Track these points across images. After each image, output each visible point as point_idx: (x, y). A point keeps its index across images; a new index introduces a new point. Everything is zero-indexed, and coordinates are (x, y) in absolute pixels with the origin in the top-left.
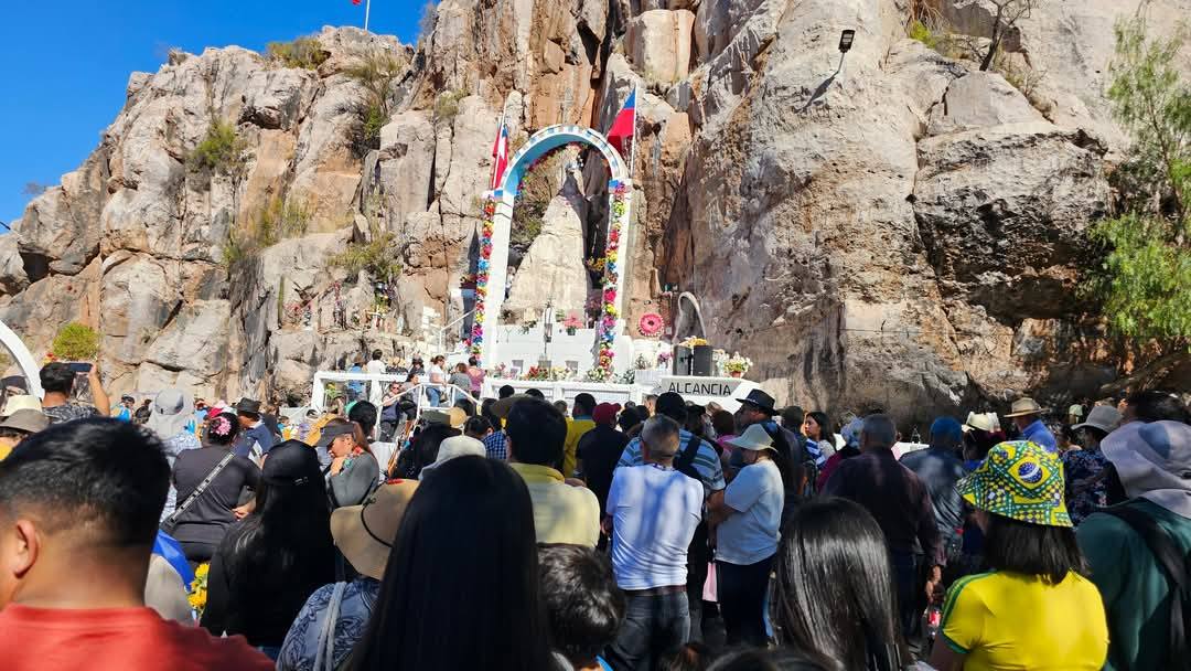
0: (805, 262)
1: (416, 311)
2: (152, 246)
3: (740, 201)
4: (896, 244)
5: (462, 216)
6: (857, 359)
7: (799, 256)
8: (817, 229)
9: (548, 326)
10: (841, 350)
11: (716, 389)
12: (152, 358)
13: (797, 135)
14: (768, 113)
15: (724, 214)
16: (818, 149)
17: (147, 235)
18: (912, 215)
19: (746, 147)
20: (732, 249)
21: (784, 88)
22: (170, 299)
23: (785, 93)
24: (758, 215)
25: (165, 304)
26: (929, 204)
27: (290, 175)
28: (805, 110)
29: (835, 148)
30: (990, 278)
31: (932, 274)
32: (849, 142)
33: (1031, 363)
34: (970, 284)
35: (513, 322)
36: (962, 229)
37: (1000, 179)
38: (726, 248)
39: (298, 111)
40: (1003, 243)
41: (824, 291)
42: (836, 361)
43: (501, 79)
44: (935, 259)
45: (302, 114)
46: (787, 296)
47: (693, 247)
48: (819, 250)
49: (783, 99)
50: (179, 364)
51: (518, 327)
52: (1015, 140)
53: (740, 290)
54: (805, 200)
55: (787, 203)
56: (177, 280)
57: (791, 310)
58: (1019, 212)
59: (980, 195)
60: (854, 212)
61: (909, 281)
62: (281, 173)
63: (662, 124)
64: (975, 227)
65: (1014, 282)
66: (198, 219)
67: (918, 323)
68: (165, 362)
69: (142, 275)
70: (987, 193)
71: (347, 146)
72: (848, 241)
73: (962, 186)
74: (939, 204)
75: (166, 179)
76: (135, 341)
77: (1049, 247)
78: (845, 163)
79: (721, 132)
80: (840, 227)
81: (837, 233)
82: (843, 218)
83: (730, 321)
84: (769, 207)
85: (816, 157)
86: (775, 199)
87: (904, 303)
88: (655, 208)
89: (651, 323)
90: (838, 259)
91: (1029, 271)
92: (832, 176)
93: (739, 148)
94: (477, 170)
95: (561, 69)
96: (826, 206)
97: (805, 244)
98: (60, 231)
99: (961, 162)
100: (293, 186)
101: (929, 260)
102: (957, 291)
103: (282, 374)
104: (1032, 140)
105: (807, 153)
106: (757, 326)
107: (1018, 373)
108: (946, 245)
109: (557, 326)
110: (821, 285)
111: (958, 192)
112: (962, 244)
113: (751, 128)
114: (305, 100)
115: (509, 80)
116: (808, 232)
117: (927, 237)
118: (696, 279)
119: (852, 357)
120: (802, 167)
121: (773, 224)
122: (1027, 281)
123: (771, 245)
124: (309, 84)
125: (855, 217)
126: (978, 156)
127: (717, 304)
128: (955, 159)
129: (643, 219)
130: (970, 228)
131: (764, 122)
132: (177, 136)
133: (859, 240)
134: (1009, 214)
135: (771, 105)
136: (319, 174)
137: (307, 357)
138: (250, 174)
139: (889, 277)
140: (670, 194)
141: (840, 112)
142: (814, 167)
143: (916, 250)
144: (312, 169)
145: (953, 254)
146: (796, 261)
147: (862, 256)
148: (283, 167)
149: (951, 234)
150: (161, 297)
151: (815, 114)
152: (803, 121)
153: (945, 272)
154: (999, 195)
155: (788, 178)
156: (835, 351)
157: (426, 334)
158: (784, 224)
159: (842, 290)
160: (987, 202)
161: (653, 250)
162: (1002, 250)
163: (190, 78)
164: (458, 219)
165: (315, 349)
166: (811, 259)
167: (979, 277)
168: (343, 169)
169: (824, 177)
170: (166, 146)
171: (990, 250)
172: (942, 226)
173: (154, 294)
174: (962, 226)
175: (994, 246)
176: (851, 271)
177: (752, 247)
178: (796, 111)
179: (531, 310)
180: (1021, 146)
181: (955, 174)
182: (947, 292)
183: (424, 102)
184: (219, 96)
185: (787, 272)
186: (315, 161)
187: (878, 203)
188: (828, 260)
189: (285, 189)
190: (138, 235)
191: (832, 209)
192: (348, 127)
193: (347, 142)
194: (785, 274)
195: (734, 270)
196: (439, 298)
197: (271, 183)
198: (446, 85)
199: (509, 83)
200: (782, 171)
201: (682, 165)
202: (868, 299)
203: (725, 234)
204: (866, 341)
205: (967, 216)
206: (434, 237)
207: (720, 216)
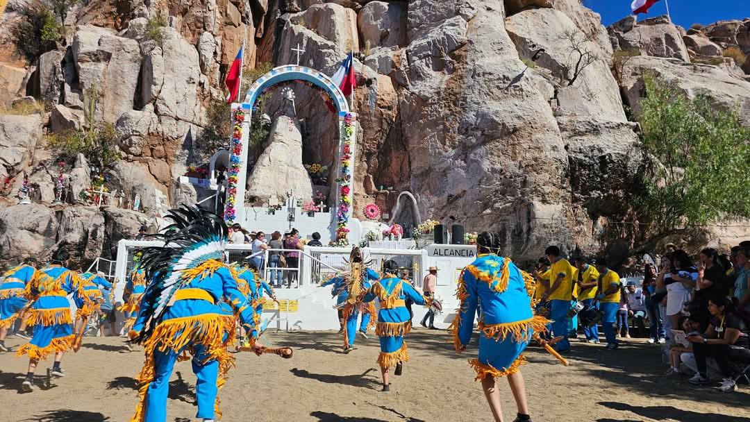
0: (511, 178)
1: (149, 192)
3: (458, 138)
4: (560, 171)
5: (177, 119)
6: (538, 235)
7: (507, 173)
8: (520, 159)
9: (292, 210)
10: (530, 230)
11: (464, 253)
13: (502, 102)
14: (479, 87)
15: (444, 144)
16: (520, 113)
18: (567, 157)
19: (462, 105)
20: (449, 167)
21: (490, 74)
23: (491, 77)
24: (474, 147)
26: (575, 152)
28: (507, 89)
29: (530, 114)
30: (595, 194)
31: (570, 190)
32: (536, 112)
33: (601, 238)
34: (586, 196)
35: (260, 204)
36: (589, 167)
37: (607, 143)
38: (444, 166)
40: (606, 176)
41: (520, 195)
42: (525, 236)
43: (192, 20)
44: (574, 182)
46: (495, 197)
47: (410, 163)
48: (521, 171)
49: (490, 80)
51: (265, 209)
52: (611, 125)
53: (455, 192)
54: (511, 141)
55: (498, 142)
57: (497, 205)
58: (616, 161)
59: (600, 150)
60: (542, 151)
61: (562, 192)
63: (373, 80)
64: (596, 167)
65: (604, 196)
67: (566, 216)
70: (604, 150)
71: (14, 42)
72: (540, 167)
73: (592, 145)
74: (581, 152)
77: (622, 180)
78: (536, 123)
79: (438, 93)
80: (536, 159)
81: (534, 162)
82: (536, 155)
83: (444, 211)
84: (484, 143)
85: (519, 117)
86: (487, 139)
87: (561, 204)
88: (371, 134)
89: (372, 211)
90: (532, 177)
91: (611, 192)
92: (529, 130)
93: (455, 105)
94: (187, 86)
95: (239, 25)
96: (525, 146)
97: (512, 166)
99: (586, 132)
101: (570, 182)
102: (580, 200)
103: (16, 244)
104: (618, 126)
105: (513, 114)
106: (469, 215)
107: (597, 244)
108: (581, 175)
109: (298, 210)
110: (519, 191)
111: (590, 147)
112: (588, 175)
113: (465, 94)
115: (200, 22)
116: (513, 160)
117: (573, 169)
118: (412, 183)
119: (535, 233)
120: (511, 122)
121: (487, 153)
122: (610, 196)
123: (486, 165)
125: (543, 154)
126: (595, 130)
127: (434, 199)
128: (583, 129)
129: (361, 140)
130: (593, 167)
131: (476, 92)
133: (545, 168)
134: (612, 162)
135: (481, 82)
137: (42, 228)
139: (554, 189)
140: (385, 126)
141: (529, 94)
142: (519, 123)
143: (566, 176)
145: (583, 180)
146: (505, 177)
147: (545, 176)
149: (585, 169)
151: (513, 92)
152: (505, 95)
153: (577, 189)
154: (608, 151)
155: (500, 127)
156: (525, 231)
157: (161, 211)
158: (496, 153)
159: (531, 195)
160: (603, 154)
161: (368, 162)
162: (605, 180)
164: (175, 121)
165: (51, 221)
166: (515, 176)
167: (590, 192)
168: (8, 61)
169: (525, 130)
171: (599, 180)
172: (582, 164)
174: (591, 165)
175: (601, 177)
176: (539, 185)
177: (468, 166)
178: (500, 89)
179: (275, 197)
180: (613, 128)
181: (584, 138)
182: (575, 200)
183: (104, 21)
185: (498, 183)
187: (554, 148)
188: (526, 177)
191: (529, 148)
192: (17, 25)
193: (13, 38)
194: (497, 184)
195: (450, 180)
196: (164, 183)
198: (136, 12)
199: (199, 25)
200: (497, 123)
201: (395, 108)
202: (544, 201)
203: (444, 157)
204: (544, 225)
205: (594, 160)
206: (155, 133)
207: (439, 145)
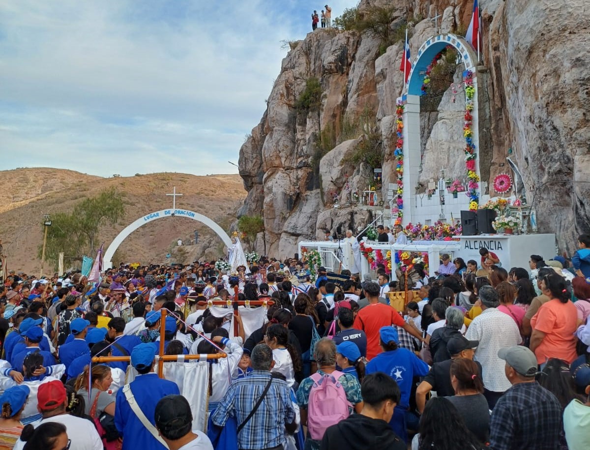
0: (541, 126)
2: (283, 163)
7: (536, 121)
9: (442, 192)
10: (582, 204)
11: (492, 246)
12: (285, 230)
17: (280, 158)
22: (293, 193)
25: (291, 196)
27: (345, 103)
35: (423, 191)
39: (347, 59)
41: (560, 150)
42: (582, 213)
45: (350, 60)
48: (545, 113)
50: (298, 232)
51: (426, 195)
53: (525, 153)
56: (295, 181)
62: (339, 103)
63: (493, 15)
66: (302, 142)
68: (291, 231)
69: (278, 181)
75: (287, 121)
76: (279, 221)
89: (502, 183)
90: (558, 119)
97: (537, 110)
98: (254, 161)
100: (348, 109)
106: (537, 184)
109: (447, 192)
114: (350, 51)
124: (351, 40)
127: (522, 165)
132: (291, 94)
136: (360, 97)
138: (324, 108)
144: (356, 96)
148: (340, 98)
150: (288, 192)
156: (578, 204)
159: (570, 148)
163: (297, 57)
166: (543, 123)
170: (286, 102)
173: (284, 191)
179: (433, 181)
184: (313, 62)
185: (535, 136)
186: (357, 90)
188: (552, 122)
189: (343, 112)
190: (276, 158)
194: (534, 138)
197: (334, 111)
199: (446, 2)
